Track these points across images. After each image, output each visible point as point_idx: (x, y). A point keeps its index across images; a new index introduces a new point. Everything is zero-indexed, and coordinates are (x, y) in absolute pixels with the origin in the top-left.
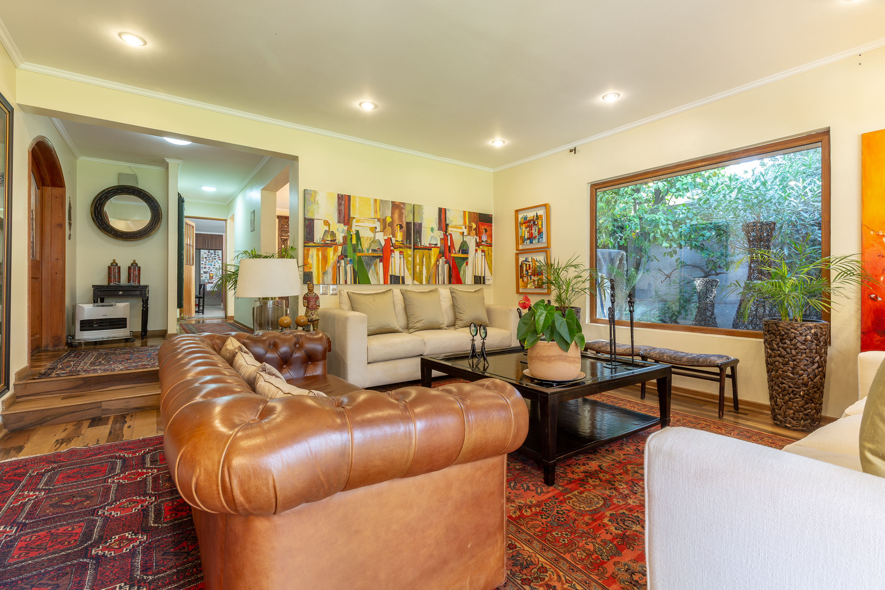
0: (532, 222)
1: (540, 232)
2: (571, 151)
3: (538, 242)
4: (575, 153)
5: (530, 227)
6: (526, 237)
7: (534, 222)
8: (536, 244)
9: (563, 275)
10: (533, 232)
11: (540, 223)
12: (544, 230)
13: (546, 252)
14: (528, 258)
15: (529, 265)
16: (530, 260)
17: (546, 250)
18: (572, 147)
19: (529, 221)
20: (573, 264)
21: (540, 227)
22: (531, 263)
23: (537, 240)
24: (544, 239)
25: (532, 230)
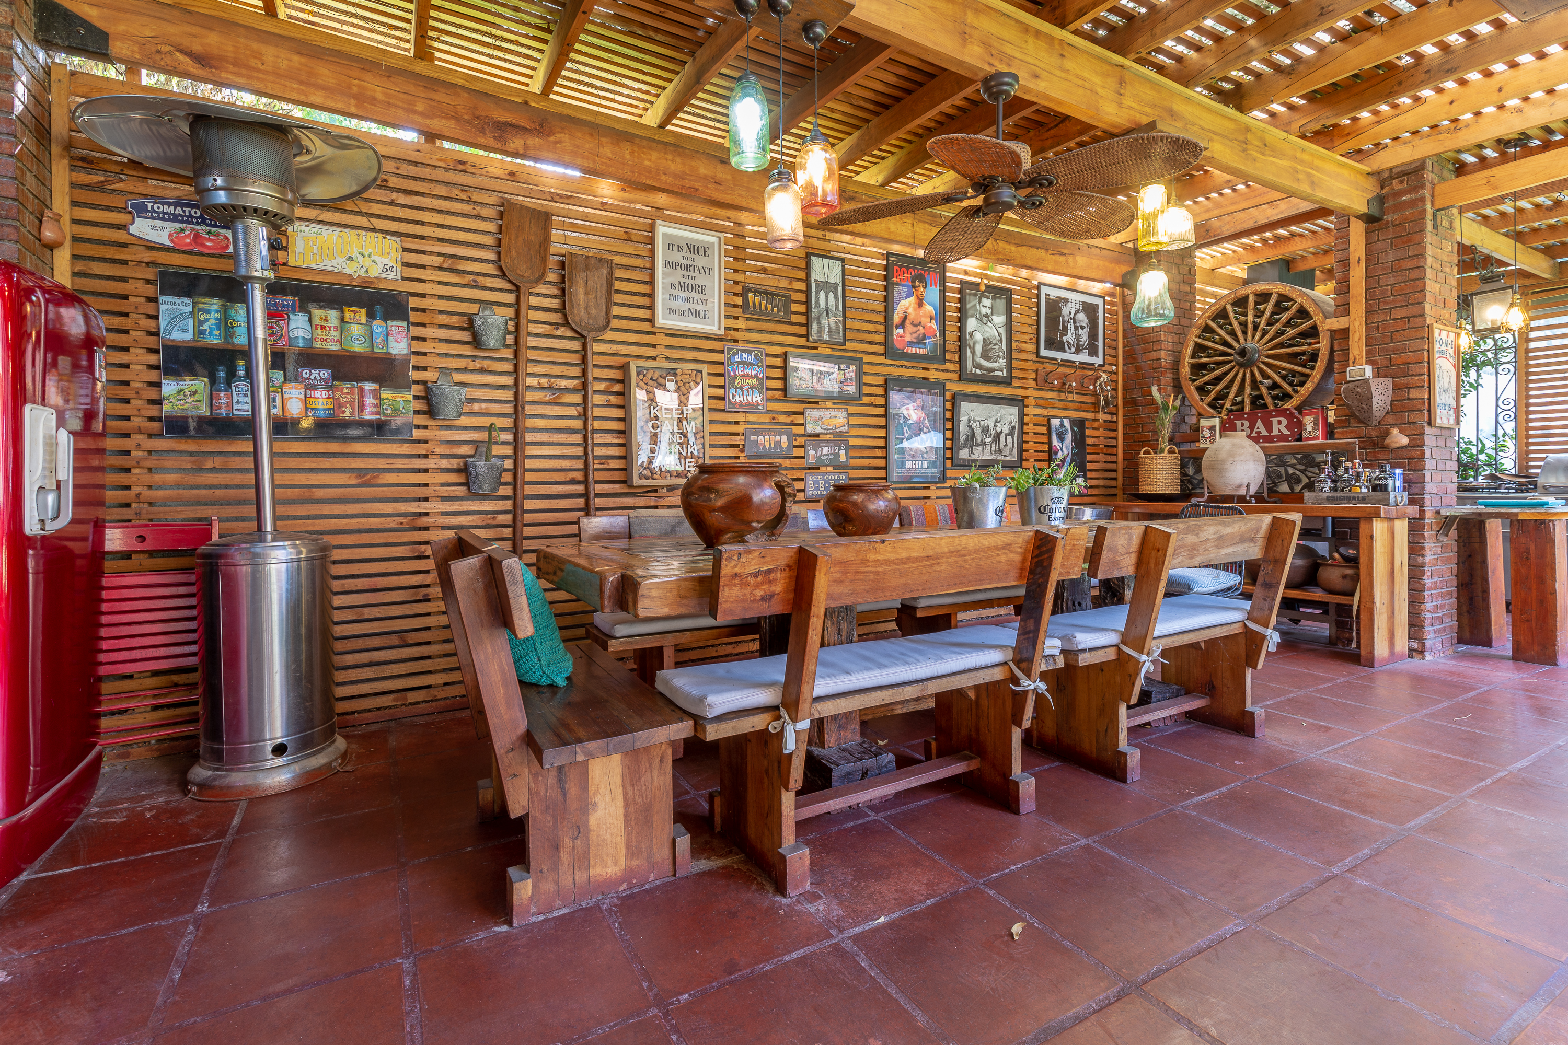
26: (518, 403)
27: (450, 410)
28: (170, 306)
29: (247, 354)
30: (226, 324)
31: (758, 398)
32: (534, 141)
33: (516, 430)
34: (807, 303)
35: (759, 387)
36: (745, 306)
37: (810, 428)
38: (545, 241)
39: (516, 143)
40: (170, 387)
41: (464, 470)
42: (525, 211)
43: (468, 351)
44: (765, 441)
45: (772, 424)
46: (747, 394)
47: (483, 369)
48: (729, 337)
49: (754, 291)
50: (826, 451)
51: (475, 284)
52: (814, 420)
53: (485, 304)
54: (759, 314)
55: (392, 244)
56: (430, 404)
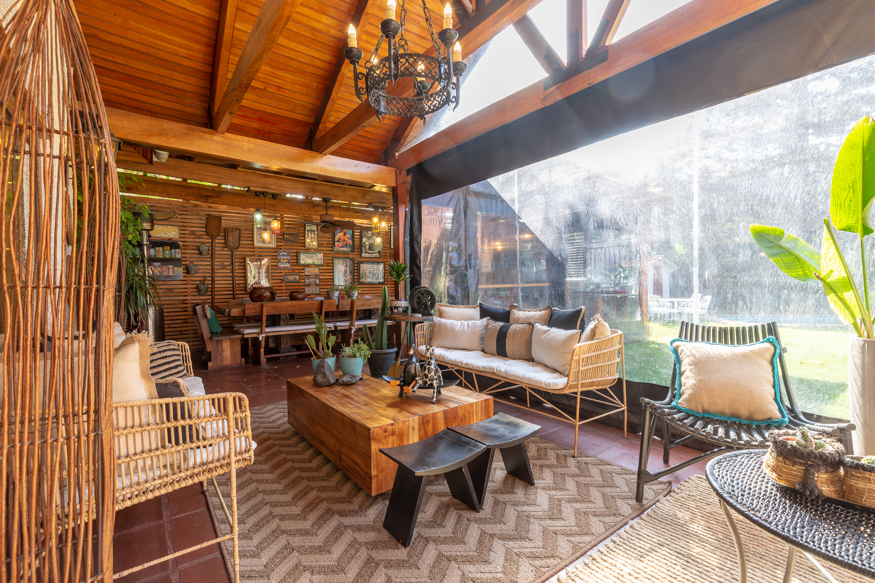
26: (213, 270)
27: (193, 272)
31: (288, 265)
32: (216, 199)
33: (212, 277)
34: (305, 236)
35: (289, 262)
36: (283, 239)
37: (306, 274)
38: (220, 224)
41: (197, 288)
42: (214, 216)
43: (198, 256)
44: (291, 278)
45: (293, 273)
46: (284, 264)
47: (202, 261)
48: (278, 248)
49: (287, 234)
50: (312, 280)
51: (200, 238)
52: (308, 271)
53: (203, 243)
54: (288, 240)
55: (176, 229)
56: (188, 271)
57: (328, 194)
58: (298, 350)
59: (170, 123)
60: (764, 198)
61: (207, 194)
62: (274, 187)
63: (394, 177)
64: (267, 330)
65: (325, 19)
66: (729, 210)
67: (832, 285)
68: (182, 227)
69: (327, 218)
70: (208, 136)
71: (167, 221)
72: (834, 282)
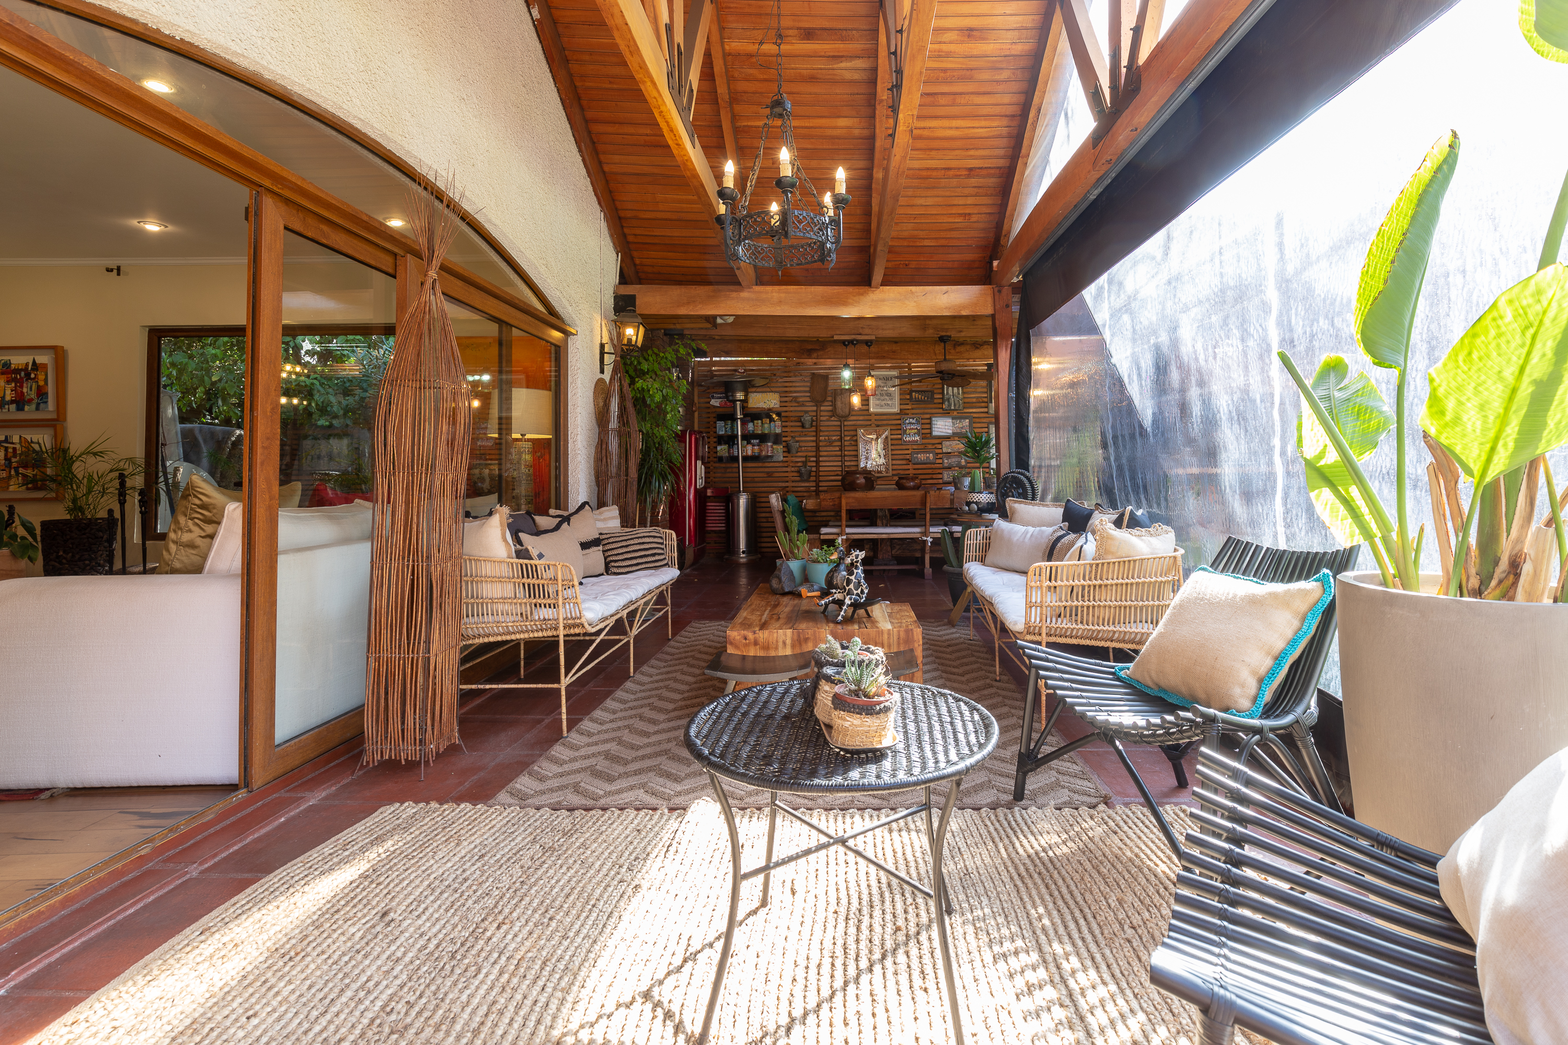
0: (23, 374)
1: (42, 394)
2: (109, 270)
3: (37, 409)
4: (119, 274)
5: (19, 383)
6: (8, 398)
7: (28, 375)
8: (29, 412)
9: (78, 469)
10: (25, 390)
11: (41, 377)
12: (51, 389)
13: (54, 427)
14: (11, 437)
15: (14, 449)
16: (16, 439)
17: (56, 424)
18: (113, 263)
19: (17, 371)
20: (95, 450)
21: (41, 383)
22: (18, 446)
23: (34, 406)
24: (51, 405)
25: (22, 387)
26: (818, 448)
27: (794, 451)
28: (720, 424)
29: (737, 436)
30: (732, 428)
31: (918, 438)
32: (820, 353)
33: (817, 456)
34: (943, 393)
35: (918, 433)
36: (911, 399)
37: (945, 450)
38: (827, 386)
39: (815, 355)
40: (719, 448)
41: (798, 472)
42: (820, 375)
43: (800, 429)
44: (922, 457)
45: (924, 449)
46: (912, 437)
47: (806, 435)
48: (902, 412)
49: (916, 392)
50: (953, 460)
51: (803, 405)
52: (947, 447)
53: (806, 412)
54: (918, 401)
55: (777, 396)
56: (788, 449)
57: (947, 330)
58: (898, 564)
59: (698, 288)
60: (1345, 301)
61: (810, 347)
62: (867, 331)
63: (990, 300)
64: (848, 530)
65: (842, 122)
66: (1308, 330)
67: (1326, 471)
68: (783, 394)
69: (945, 366)
70: (734, 295)
71: (767, 387)
72: (1329, 466)
